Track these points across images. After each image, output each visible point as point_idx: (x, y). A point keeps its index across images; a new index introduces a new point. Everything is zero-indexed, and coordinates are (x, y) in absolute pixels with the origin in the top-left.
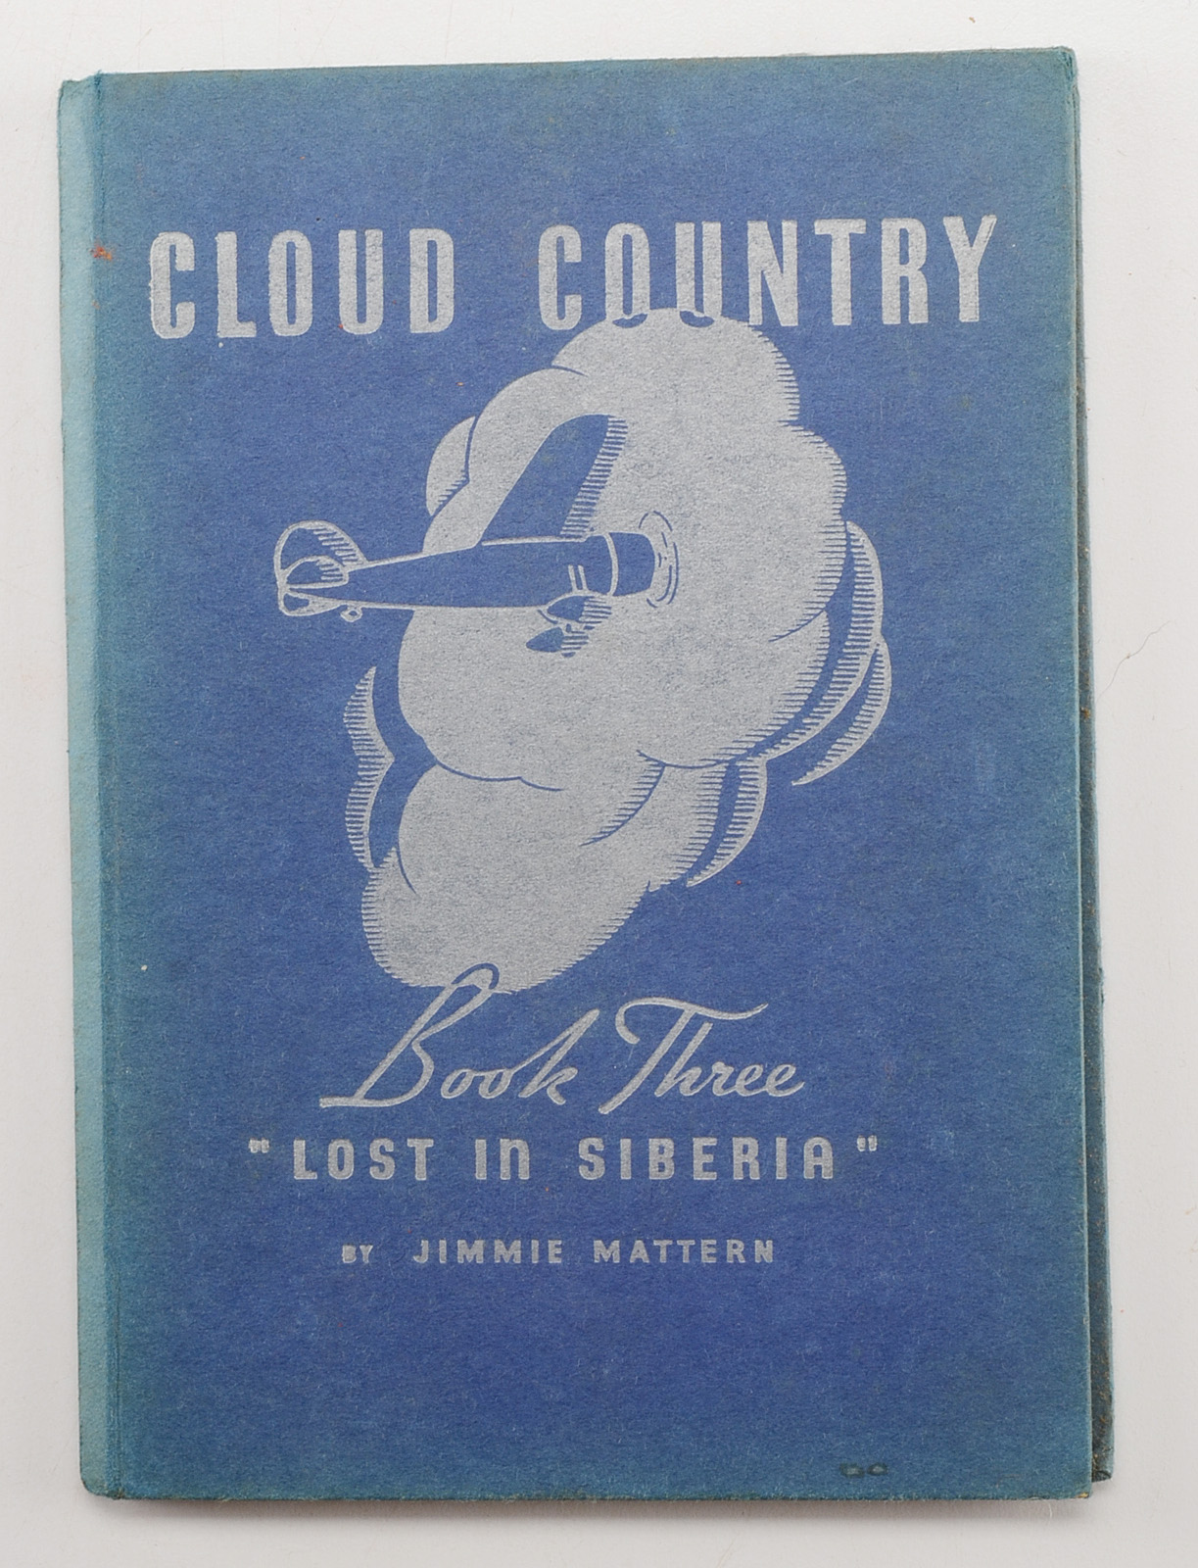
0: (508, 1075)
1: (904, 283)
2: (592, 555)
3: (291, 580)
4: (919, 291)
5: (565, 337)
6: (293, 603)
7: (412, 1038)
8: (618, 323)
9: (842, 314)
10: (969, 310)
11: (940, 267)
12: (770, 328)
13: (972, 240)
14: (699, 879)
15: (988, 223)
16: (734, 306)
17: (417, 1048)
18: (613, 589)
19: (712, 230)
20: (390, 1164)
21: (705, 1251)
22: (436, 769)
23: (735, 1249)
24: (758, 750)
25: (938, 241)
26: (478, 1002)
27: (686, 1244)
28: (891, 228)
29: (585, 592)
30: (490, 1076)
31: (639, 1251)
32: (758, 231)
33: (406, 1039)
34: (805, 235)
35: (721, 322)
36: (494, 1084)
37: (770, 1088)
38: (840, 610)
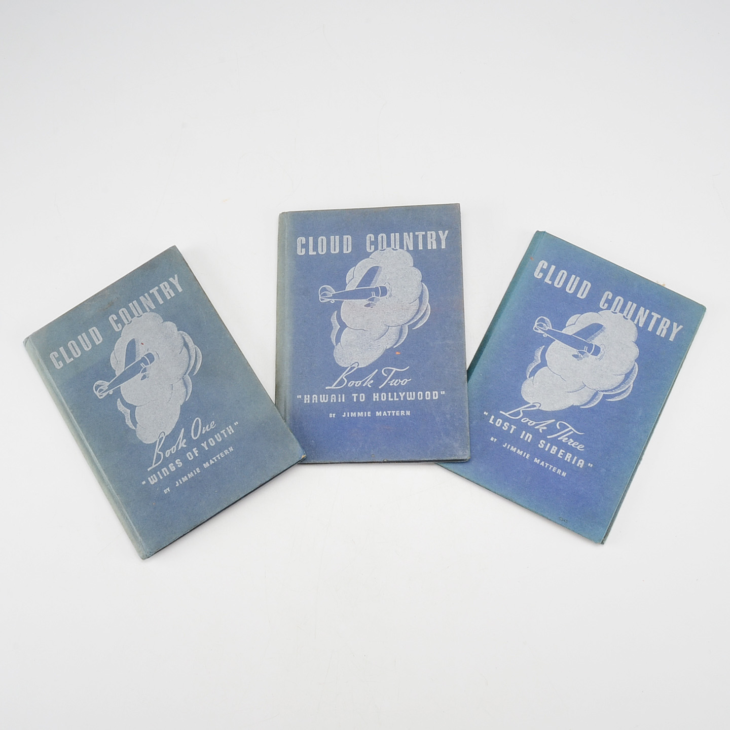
0: (534, 423)
1: (663, 329)
2: (590, 346)
3: (537, 325)
4: (664, 332)
5: (602, 310)
6: (536, 329)
7: (521, 409)
8: (612, 312)
9: (650, 329)
10: (671, 339)
11: (670, 330)
12: (637, 325)
13: (677, 328)
14: (582, 407)
15: (681, 327)
16: (633, 319)
17: (521, 411)
18: (591, 353)
19: (635, 305)
20: (507, 427)
21: (554, 469)
22: (547, 367)
23: (559, 471)
24: (602, 391)
25: (671, 325)
26: (535, 408)
27: (551, 466)
28: (665, 319)
29: (586, 352)
30: (531, 422)
31: (542, 464)
32: (642, 309)
33: (520, 408)
34: (650, 314)
35: (629, 320)
36: (531, 423)
37: (578, 448)
38: (627, 376)
